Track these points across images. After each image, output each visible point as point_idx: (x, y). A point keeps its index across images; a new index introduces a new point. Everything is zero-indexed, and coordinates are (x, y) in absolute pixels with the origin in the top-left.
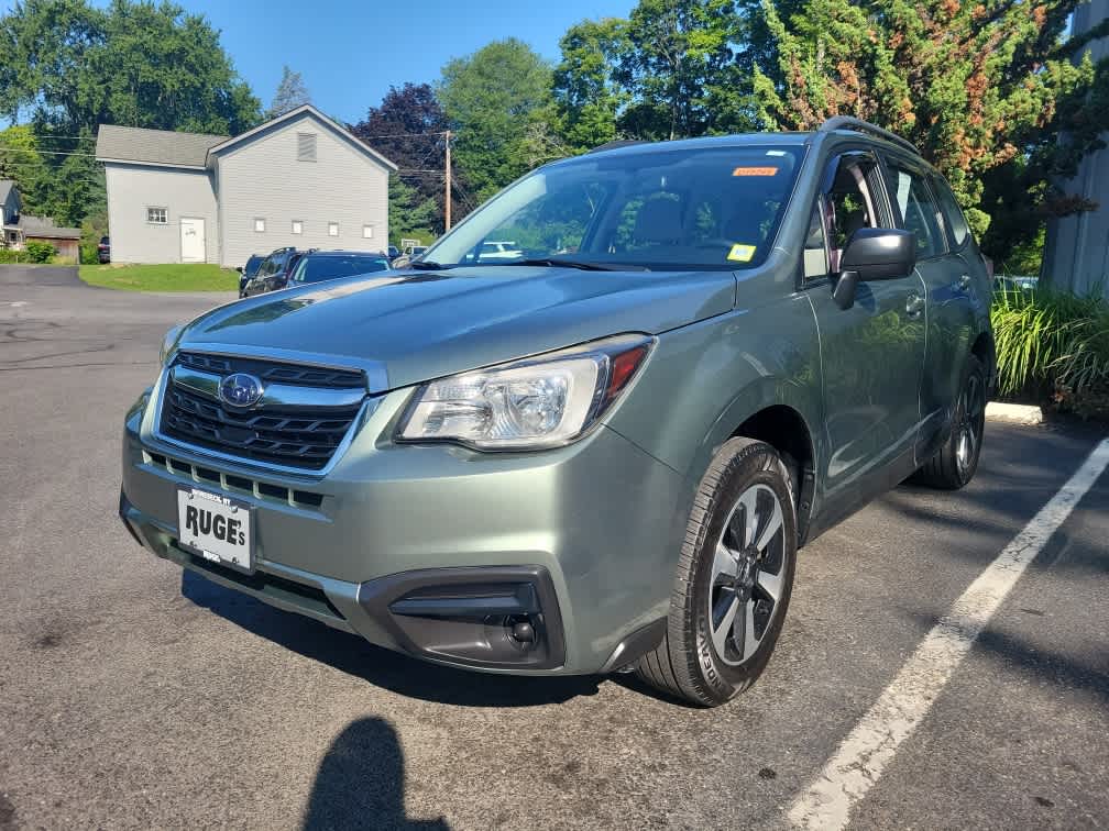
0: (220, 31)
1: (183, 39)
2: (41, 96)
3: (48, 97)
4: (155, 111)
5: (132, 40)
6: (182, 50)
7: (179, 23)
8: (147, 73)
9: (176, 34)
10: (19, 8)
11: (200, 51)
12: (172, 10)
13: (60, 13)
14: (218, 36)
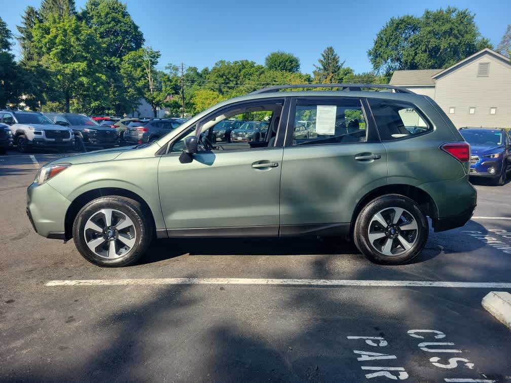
0: (475, 15)
1: (453, 23)
2: (389, 61)
3: (392, 60)
4: (436, 59)
5: (429, 29)
6: (451, 29)
7: (454, 16)
8: (433, 42)
9: (450, 21)
10: (387, 25)
11: (461, 27)
12: (451, 10)
13: (401, 24)
14: (473, 17)
